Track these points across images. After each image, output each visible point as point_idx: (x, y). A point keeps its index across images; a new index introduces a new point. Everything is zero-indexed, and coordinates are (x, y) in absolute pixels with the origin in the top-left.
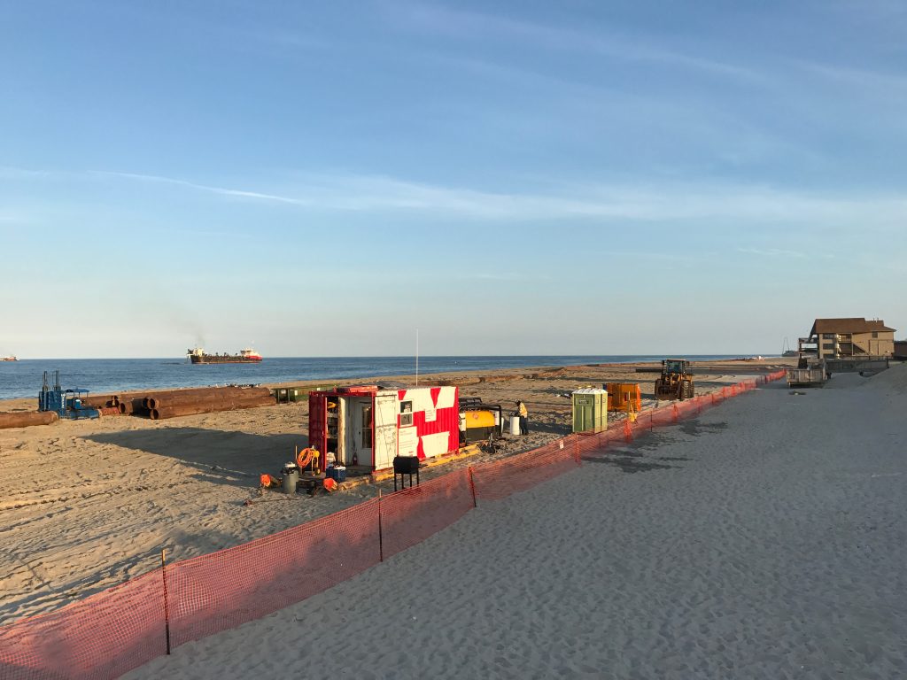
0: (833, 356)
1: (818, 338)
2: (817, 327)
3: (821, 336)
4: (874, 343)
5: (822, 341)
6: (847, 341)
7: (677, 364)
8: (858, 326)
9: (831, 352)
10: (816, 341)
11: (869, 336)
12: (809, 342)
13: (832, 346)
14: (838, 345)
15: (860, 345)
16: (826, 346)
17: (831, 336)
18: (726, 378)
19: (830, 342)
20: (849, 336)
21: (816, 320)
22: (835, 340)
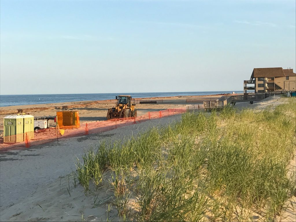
0: (263, 91)
1: (255, 80)
2: (255, 73)
3: (257, 79)
4: (287, 83)
5: (258, 82)
6: (272, 82)
7: (125, 98)
8: (278, 72)
9: (262, 89)
10: (254, 82)
11: (284, 79)
12: (251, 83)
13: (263, 85)
14: (266, 85)
15: (279, 85)
16: (260, 86)
17: (262, 79)
18: (164, 106)
19: (262, 82)
20: (273, 79)
21: (254, 69)
22: (265, 81)
